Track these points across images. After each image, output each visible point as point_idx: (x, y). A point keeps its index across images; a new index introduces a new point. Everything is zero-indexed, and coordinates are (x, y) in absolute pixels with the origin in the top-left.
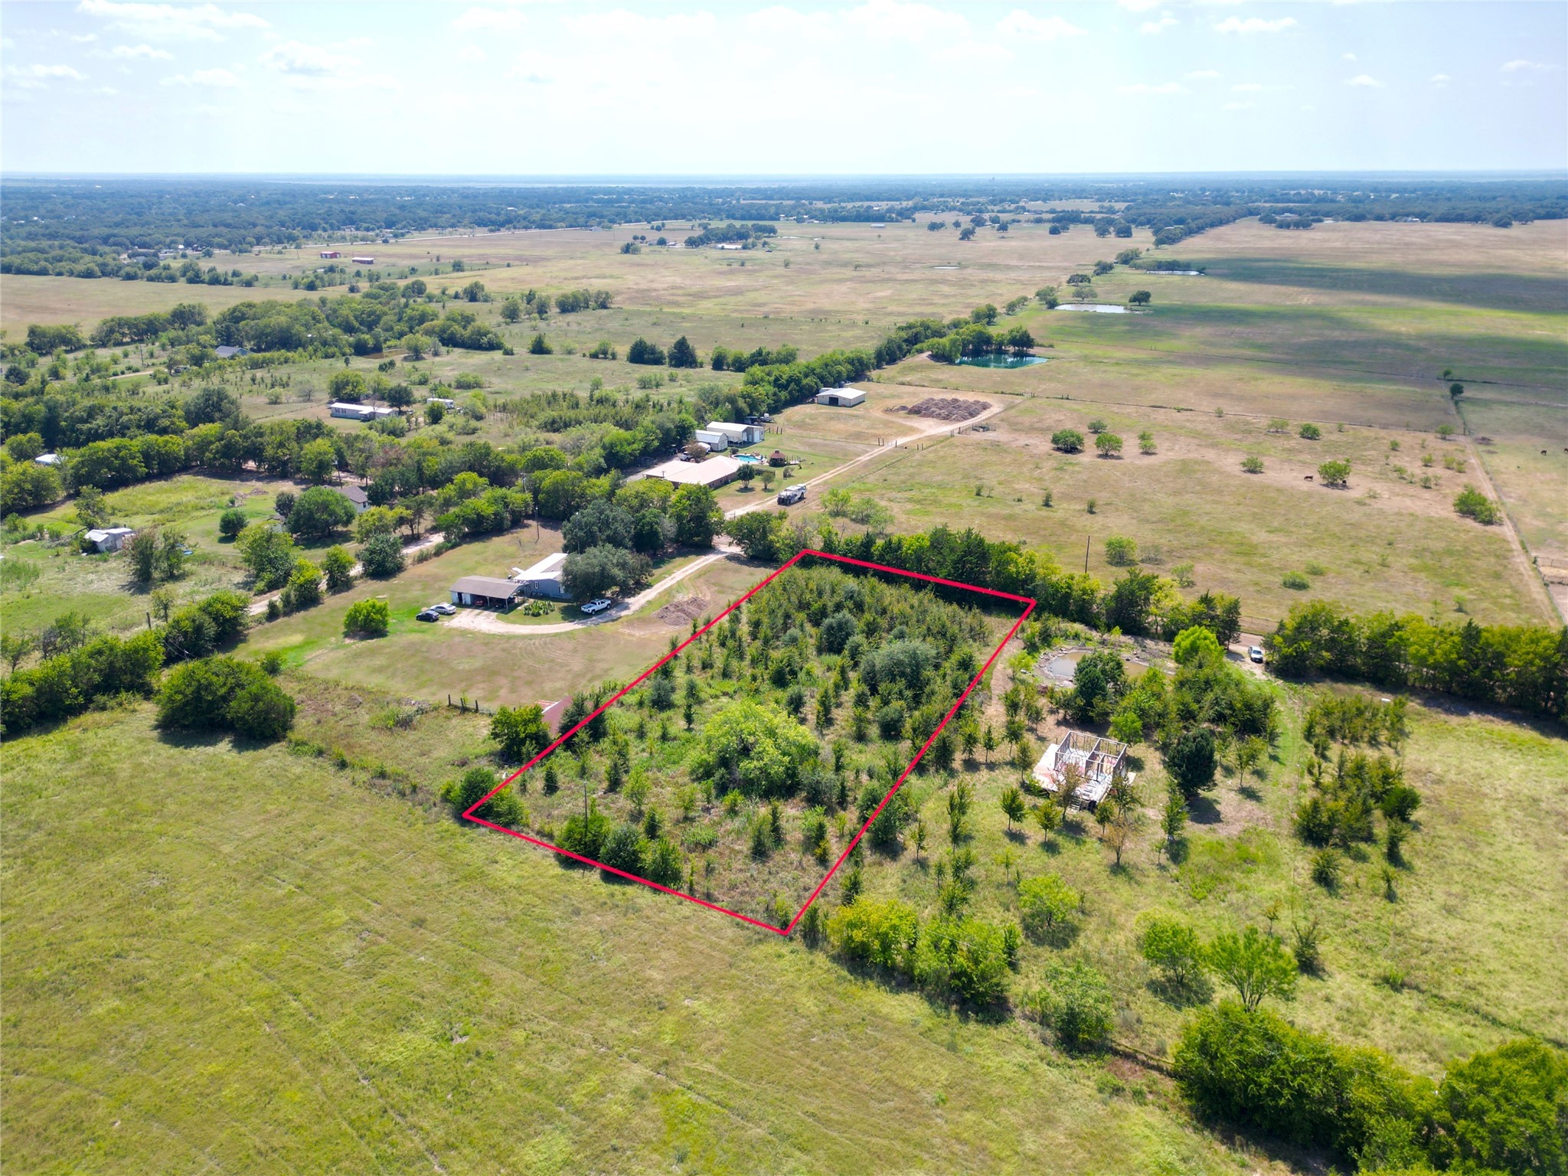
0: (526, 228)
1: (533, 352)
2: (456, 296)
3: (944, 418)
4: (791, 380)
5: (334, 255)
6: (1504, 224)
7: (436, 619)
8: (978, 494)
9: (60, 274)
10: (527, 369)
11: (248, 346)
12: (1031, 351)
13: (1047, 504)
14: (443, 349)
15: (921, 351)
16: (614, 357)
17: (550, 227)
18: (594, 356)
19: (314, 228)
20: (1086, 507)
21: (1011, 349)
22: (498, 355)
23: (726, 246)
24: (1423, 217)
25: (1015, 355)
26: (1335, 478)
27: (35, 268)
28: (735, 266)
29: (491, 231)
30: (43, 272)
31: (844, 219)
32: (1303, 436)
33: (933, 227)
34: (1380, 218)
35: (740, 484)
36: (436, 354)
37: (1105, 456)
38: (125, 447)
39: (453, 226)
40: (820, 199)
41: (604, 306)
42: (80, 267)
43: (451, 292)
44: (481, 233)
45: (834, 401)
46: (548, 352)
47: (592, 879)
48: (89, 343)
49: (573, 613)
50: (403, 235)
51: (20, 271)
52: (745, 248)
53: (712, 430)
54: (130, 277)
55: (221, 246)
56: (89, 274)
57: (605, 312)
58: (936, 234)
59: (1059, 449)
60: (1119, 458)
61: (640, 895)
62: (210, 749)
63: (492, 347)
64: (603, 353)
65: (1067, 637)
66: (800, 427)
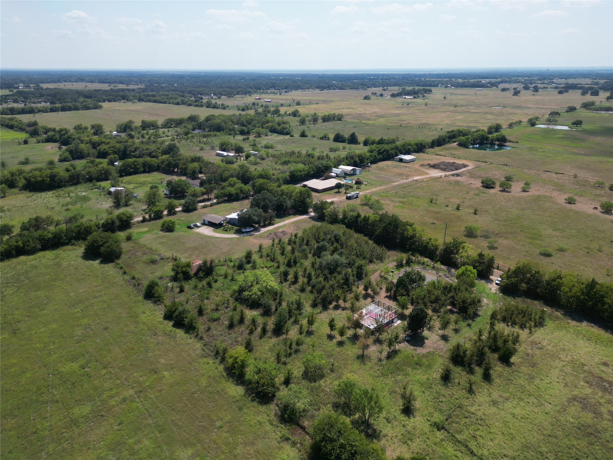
0: (334, 89)
1: (301, 136)
2: (289, 115)
3: (443, 170)
4: (385, 151)
5: (259, 99)
7: (193, 228)
8: (431, 202)
9: (170, 103)
10: (294, 142)
11: (207, 130)
12: (507, 144)
14: (269, 134)
15: (455, 142)
16: (328, 139)
17: (344, 89)
18: (322, 138)
19: (260, 89)
20: (473, 211)
21: (497, 143)
22: (288, 137)
23: (407, 97)
25: (498, 145)
27: (163, 101)
28: (405, 105)
29: (321, 90)
30: (165, 103)
31: (466, 86)
33: (503, 90)
35: (336, 190)
36: (266, 135)
37: (503, 191)
38: (137, 161)
39: (308, 88)
40: (459, 78)
41: (340, 119)
42: (175, 101)
43: (288, 113)
44: (317, 91)
45: (401, 160)
46: (306, 136)
48: (160, 126)
49: (238, 232)
50: (288, 92)
51: (159, 102)
52: (414, 98)
53: (340, 169)
54: (190, 105)
55: (225, 95)
56: (178, 104)
57: (340, 122)
58: (504, 93)
59: (483, 186)
60: (510, 192)
61: (180, 333)
62: (92, 262)
63: (287, 134)
64: (325, 138)
65: (419, 263)
66: (380, 169)
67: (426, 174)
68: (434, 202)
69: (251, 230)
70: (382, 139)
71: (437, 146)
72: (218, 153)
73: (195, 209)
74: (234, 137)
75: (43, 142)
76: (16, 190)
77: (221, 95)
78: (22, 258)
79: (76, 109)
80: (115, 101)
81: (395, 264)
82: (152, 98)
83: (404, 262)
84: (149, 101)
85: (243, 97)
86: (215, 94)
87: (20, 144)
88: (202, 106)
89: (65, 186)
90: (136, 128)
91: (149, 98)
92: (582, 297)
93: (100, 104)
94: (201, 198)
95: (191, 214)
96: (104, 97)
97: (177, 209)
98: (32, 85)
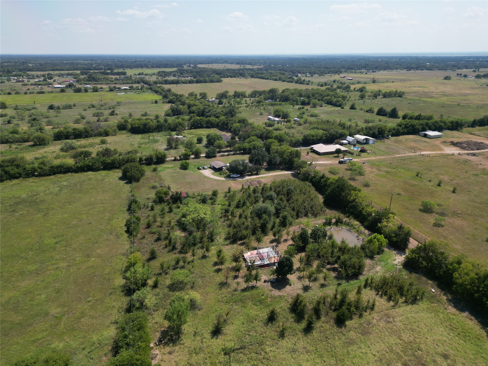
0: (421, 70)
1: (350, 108)
2: (357, 91)
3: (463, 148)
5: (344, 77)
7: (200, 169)
9: (271, 79)
11: (278, 100)
13: (439, 185)
14: (324, 105)
16: (373, 112)
18: (367, 111)
19: (352, 69)
22: (339, 108)
27: (267, 78)
30: (268, 79)
36: (321, 106)
39: (396, 69)
41: (400, 96)
42: (274, 78)
43: (357, 89)
45: (425, 136)
46: (355, 109)
48: (247, 96)
49: (228, 176)
50: (375, 71)
51: (264, 78)
53: (355, 137)
54: (284, 81)
55: (317, 74)
56: (276, 80)
57: (400, 98)
63: (340, 106)
64: (370, 111)
65: (348, 225)
66: (396, 142)
67: (441, 149)
68: (420, 176)
69: (237, 176)
70: (420, 115)
71: (479, 126)
72: (269, 118)
73: (215, 156)
74: (293, 106)
75: (166, 103)
76: (124, 132)
77: (315, 74)
78: (90, 173)
79: (205, 82)
80: (235, 77)
81: (324, 221)
82: (260, 75)
83: (334, 221)
84: (258, 77)
85: (331, 76)
86: (309, 73)
87: (152, 103)
88: (292, 82)
89: (152, 132)
90: (230, 96)
91: (258, 75)
92: (469, 287)
93: (222, 79)
94: (225, 149)
95: (210, 159)
96: (229, 74)
97: (202, 155)
98: (192, 65)
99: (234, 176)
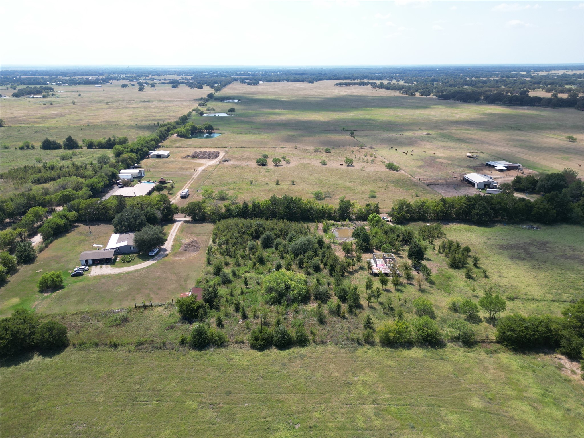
3: (208, 159)
6: (311, 82)
7: (82, 275)
8: (251, 184)
12: (213, 131)
13: (277, 184)
15: (172, 134)
16: (33, 148)
18: (22, 148)
20: (291, 183)
21: (205, 131)
23: (35, 96)
24: (288, 80)
25: (207, 133)
26: (349, 163)
28: (48, 105)
31: (79, 83)
32: (326, 152)
33: (124, 86)
34: (276, 81)
35: (156, 193)
40: (59, 75)
45: (159, 156)
47: (274, 351)
52: (44, 96)
58: (125, 88)
59: (259, 165)
64: (26, 147)
69: (157, 250)
70: (110, 140)
99: (155, 252)
